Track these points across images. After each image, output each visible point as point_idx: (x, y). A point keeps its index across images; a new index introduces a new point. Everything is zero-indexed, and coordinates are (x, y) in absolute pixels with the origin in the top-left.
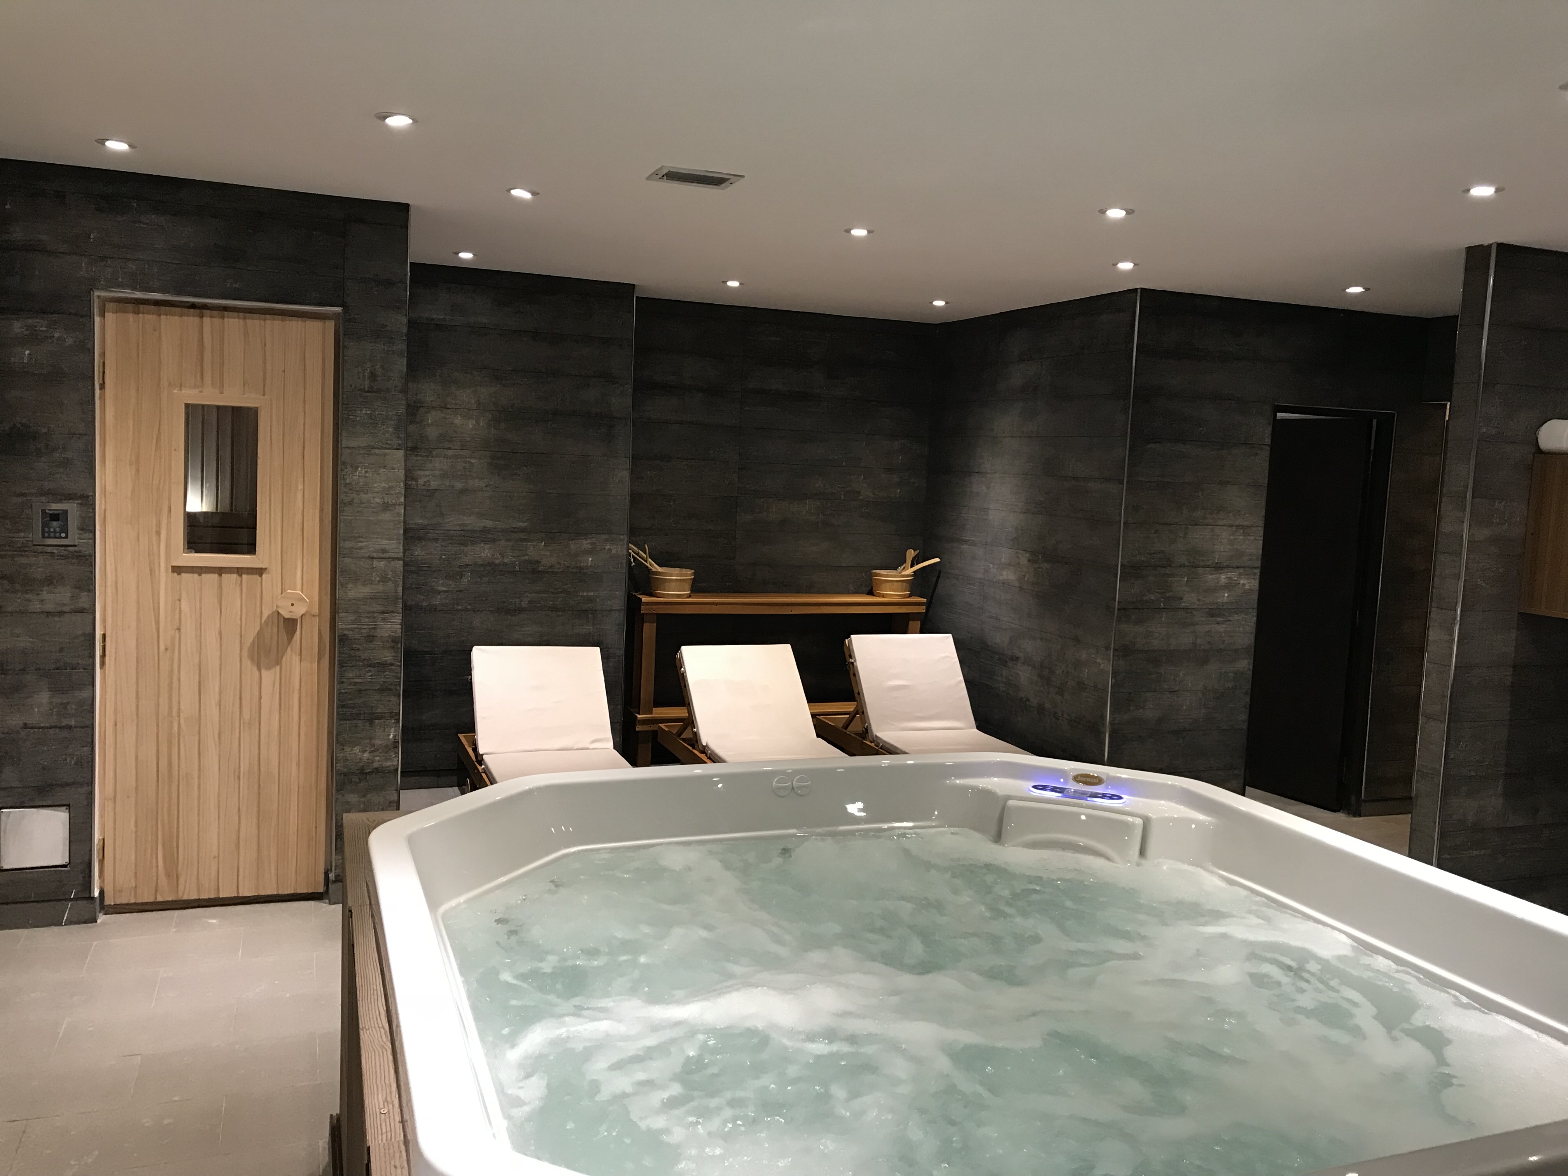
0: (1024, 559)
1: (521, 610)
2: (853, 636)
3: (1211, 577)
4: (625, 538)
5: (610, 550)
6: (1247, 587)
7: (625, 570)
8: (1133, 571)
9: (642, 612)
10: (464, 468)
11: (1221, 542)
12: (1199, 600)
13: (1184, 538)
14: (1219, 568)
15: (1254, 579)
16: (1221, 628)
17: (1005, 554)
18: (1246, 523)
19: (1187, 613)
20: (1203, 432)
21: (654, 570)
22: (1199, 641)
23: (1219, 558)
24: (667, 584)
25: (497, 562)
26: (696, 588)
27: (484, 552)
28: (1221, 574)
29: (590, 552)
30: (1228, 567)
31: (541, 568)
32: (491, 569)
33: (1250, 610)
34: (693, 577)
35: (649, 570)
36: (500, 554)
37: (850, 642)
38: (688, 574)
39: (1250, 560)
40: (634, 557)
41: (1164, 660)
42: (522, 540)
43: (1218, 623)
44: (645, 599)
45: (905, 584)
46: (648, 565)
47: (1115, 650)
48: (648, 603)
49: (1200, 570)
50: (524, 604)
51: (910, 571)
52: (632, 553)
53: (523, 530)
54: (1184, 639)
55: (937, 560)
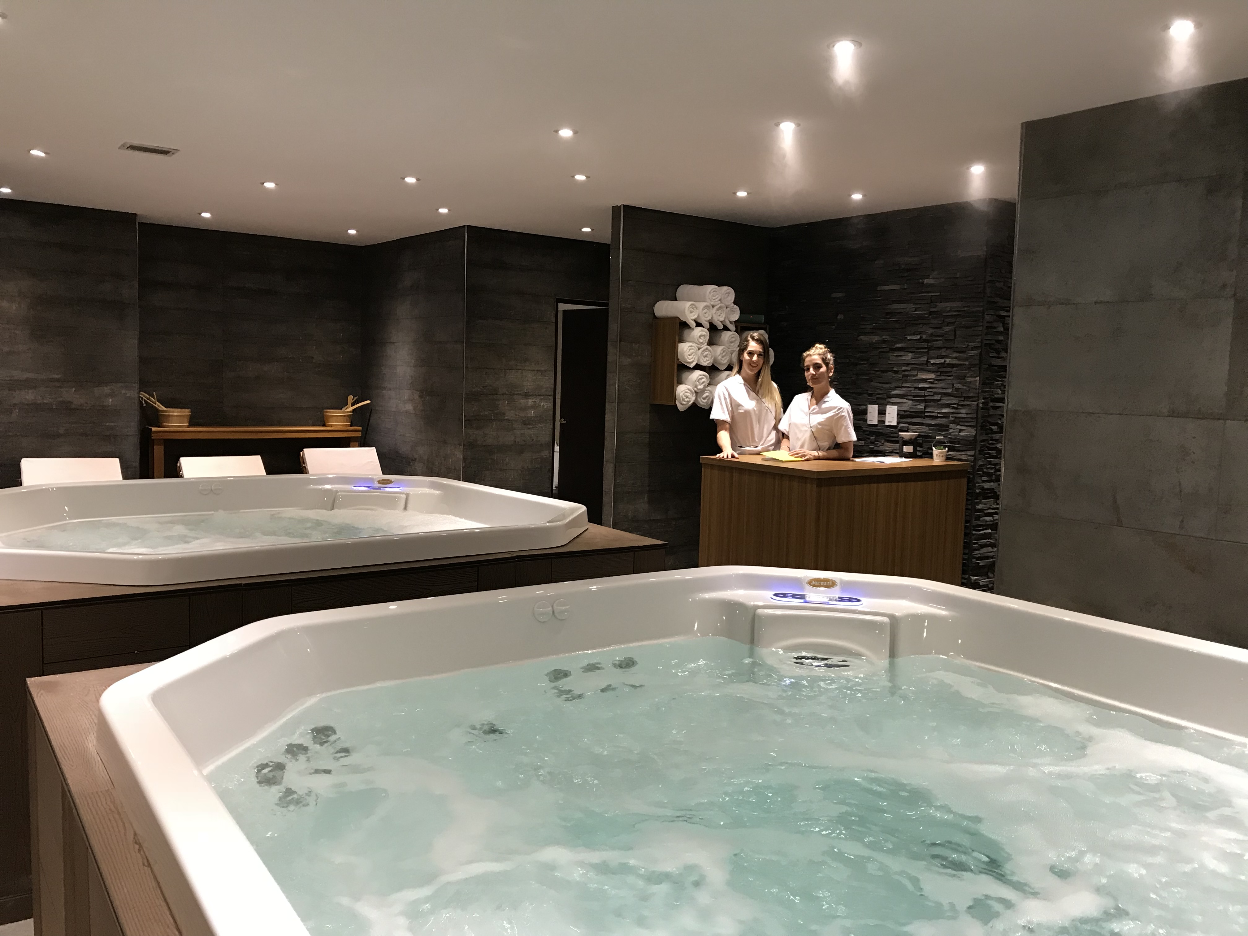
0: (416, 396)
1: (59, 436)
2: (305, 449)
3: (522, 401)
4: (137, 386)
5: (126, 394)
6: (546, 407)
7: (137, 406)
8: (473, 397)
9: (152, 438)
10: (10, 337)
11: (528, 380)
12: (516, 415)
13: (504, 377)
14: (527, 395)
15: (550, 403)
16: (531, 432)
17: (406, 394)
18: (542, 369)
19: (509, 423)
20: (512, 314)
21: (161, 409)
22: (517, 440)
23: (527, 390)
24: (170, 418)
25: (39, 402)
26: (193, 422)
27: (29, 396)
28: (528, 399)
29: (111, 395)
30: (532, 395)
31: (73, 406)
32: (35, 407)
33: (548, 421)
34: (190, 414)
35: (157, 410)
36: (40, 396)
37: (303, 454)
38: (187, 412)
39: (546, 391)
40: (145, 400)
41: (496, 451)
42: (59, 387)
43: (529, 429)
44: (154, 429)
45: (346, 417)
46: (156, 406)
47: (464, 445)
48: (156, 432)
49: (515, 397)
50: (61, 431)
51: (351, 409)
52: (144, 398)
53: (58, 380)
54: (508, 439)
55: (368, 402)
